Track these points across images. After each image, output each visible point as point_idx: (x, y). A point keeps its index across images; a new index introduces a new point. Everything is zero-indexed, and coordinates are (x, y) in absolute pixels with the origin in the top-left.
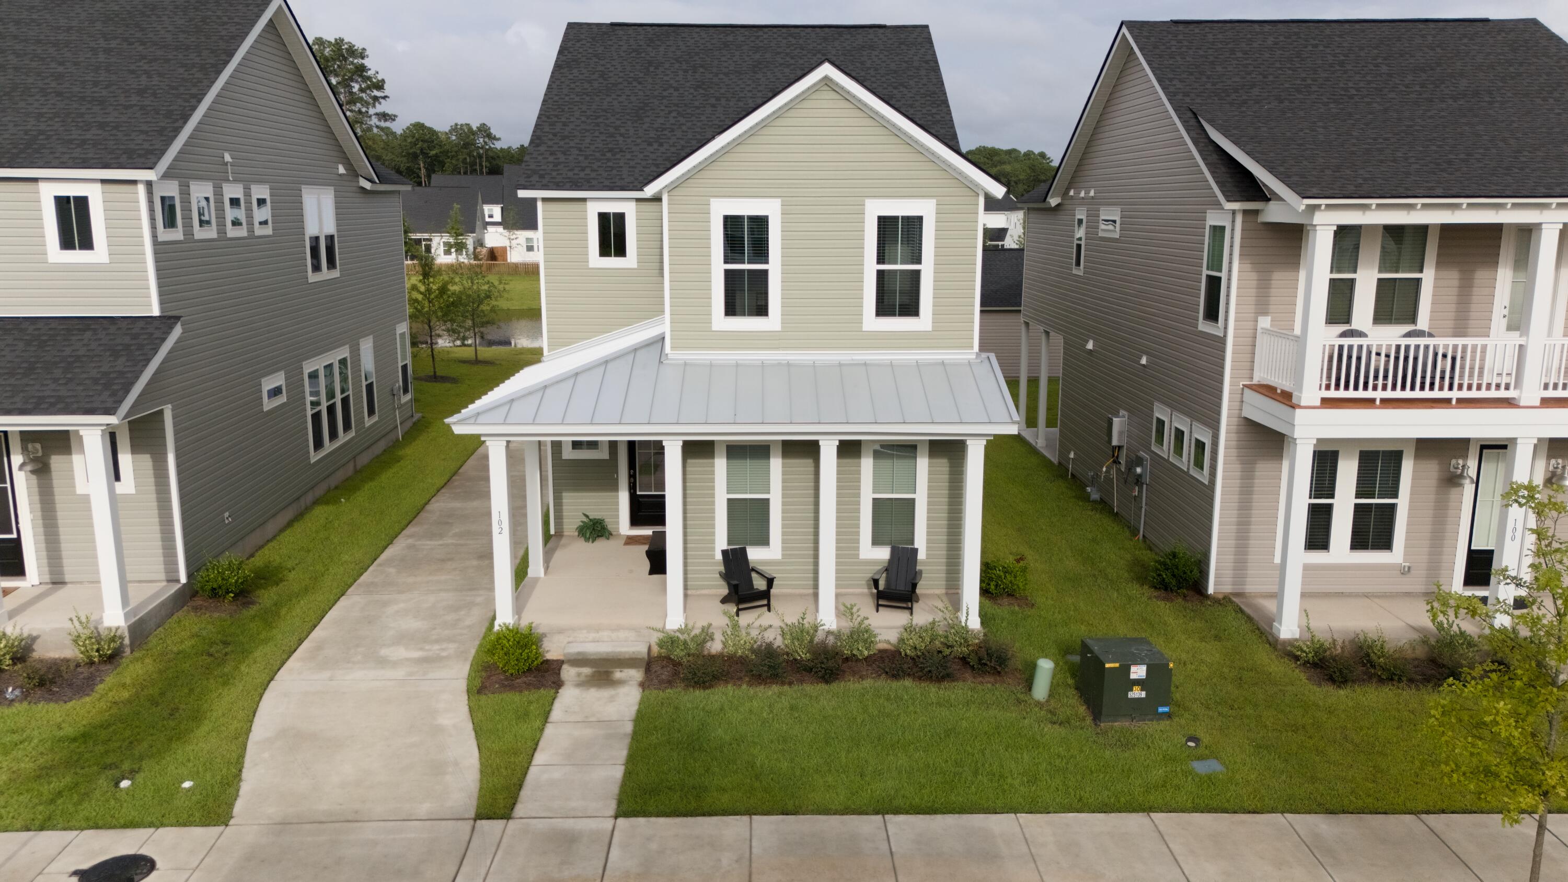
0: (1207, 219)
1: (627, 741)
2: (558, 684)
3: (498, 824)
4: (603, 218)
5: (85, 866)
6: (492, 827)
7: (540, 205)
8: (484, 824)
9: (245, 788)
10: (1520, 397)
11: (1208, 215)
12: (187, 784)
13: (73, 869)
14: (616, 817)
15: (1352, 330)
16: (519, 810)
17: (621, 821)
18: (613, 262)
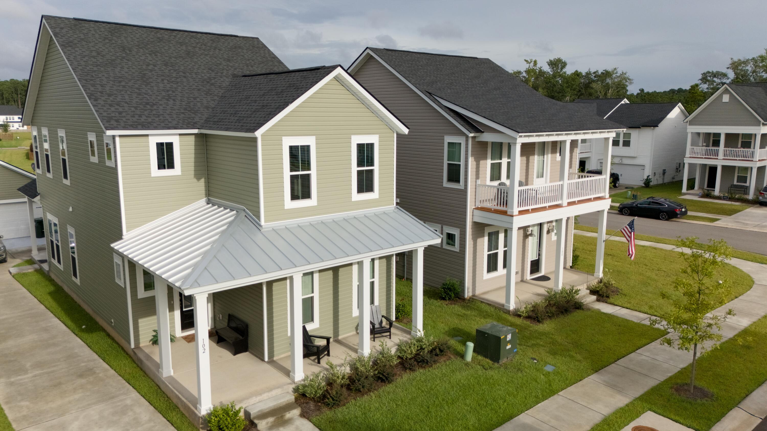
0: (445, 139)
4: (160, 146)
7: (117, 139)
10: (563, 203)
11: (445, 138)
15: (502, 183)
18: (167, 172)
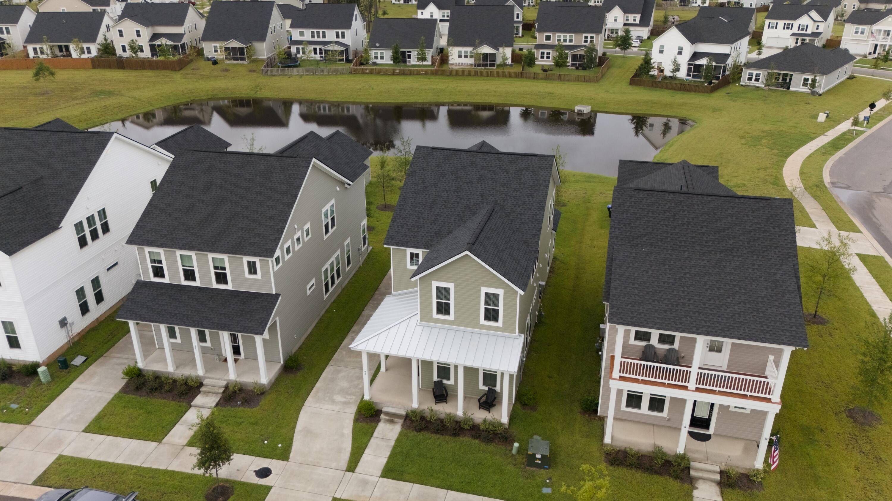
1: (391, 449)
2: (379, 421)
3: (351, 473)
4: (412, 254)
5: (257, 469)
6: (349, 474)
7: (391, 249)
8: (347, 473)
9: (293, 448)
10: (689, 387)
12: (280, 445)
13: (254, 470)
14: (380, 477)
15: (650, 345)
16: (357, 470)
17: (381, 478)
